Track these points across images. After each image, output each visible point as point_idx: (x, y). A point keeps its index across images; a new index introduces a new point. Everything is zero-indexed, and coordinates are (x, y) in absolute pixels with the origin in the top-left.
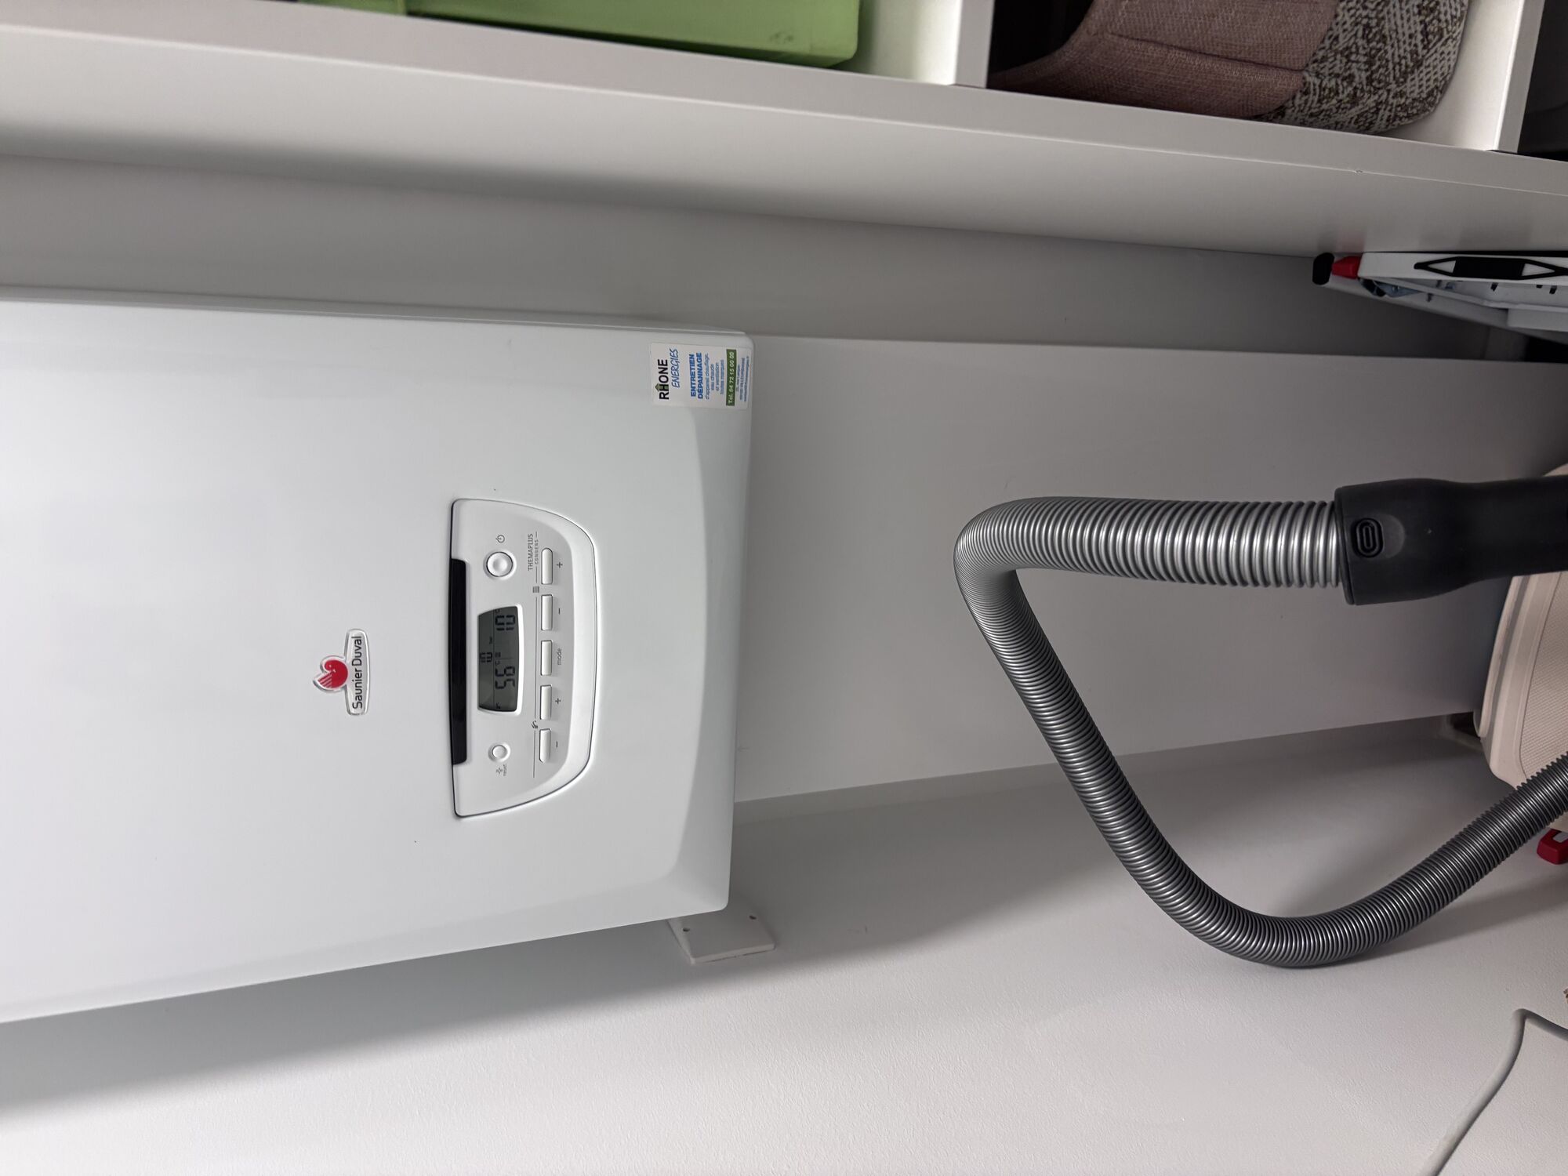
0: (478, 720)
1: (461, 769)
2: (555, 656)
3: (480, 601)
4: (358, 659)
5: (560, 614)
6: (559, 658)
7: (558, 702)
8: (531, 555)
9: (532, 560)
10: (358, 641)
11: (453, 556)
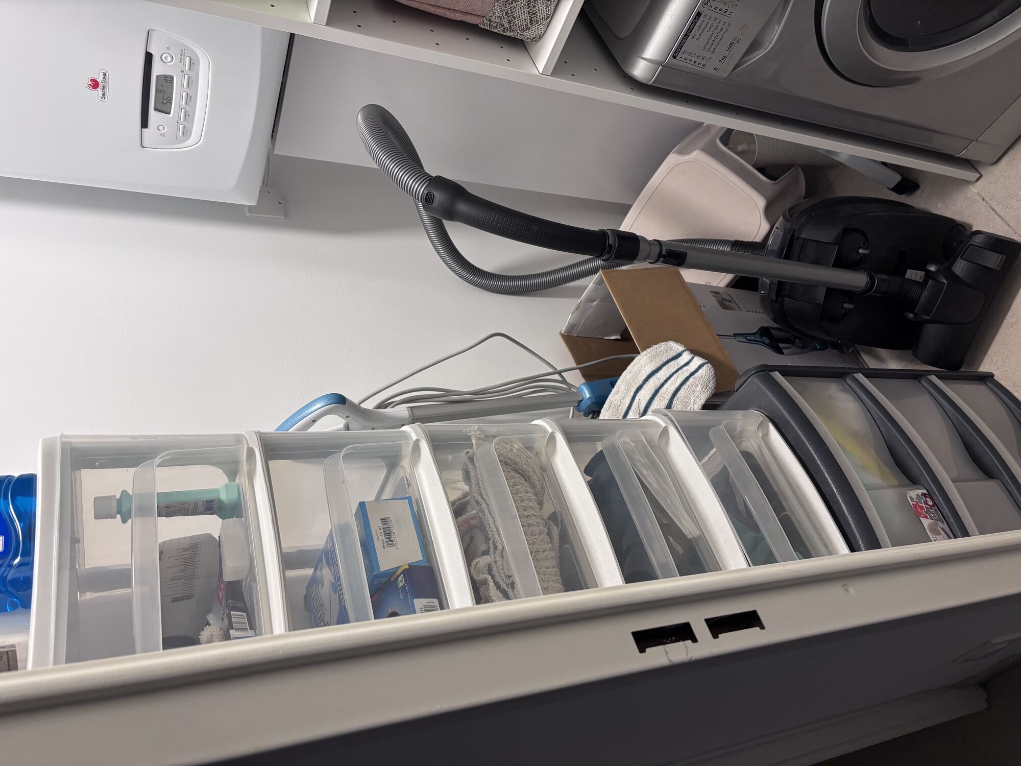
0: (153, 114)
1: (144, 130)
2: (189, 99)
3: (158, 70)
4: (104, 81)
5: (192, 83)
6: (190, 99)
7: (189, 116)
8: (181, 58)
9: (182, 59)
10: (105, 74)
11: (148, 51)
